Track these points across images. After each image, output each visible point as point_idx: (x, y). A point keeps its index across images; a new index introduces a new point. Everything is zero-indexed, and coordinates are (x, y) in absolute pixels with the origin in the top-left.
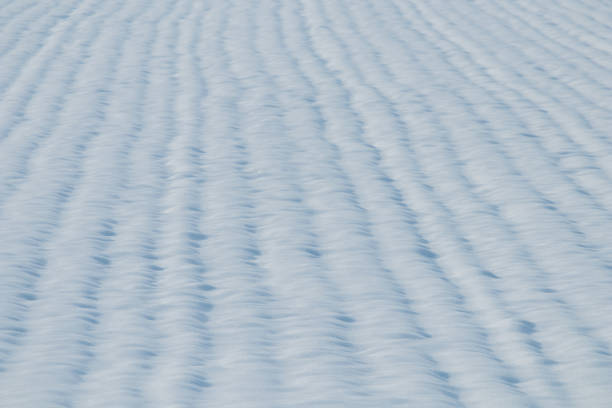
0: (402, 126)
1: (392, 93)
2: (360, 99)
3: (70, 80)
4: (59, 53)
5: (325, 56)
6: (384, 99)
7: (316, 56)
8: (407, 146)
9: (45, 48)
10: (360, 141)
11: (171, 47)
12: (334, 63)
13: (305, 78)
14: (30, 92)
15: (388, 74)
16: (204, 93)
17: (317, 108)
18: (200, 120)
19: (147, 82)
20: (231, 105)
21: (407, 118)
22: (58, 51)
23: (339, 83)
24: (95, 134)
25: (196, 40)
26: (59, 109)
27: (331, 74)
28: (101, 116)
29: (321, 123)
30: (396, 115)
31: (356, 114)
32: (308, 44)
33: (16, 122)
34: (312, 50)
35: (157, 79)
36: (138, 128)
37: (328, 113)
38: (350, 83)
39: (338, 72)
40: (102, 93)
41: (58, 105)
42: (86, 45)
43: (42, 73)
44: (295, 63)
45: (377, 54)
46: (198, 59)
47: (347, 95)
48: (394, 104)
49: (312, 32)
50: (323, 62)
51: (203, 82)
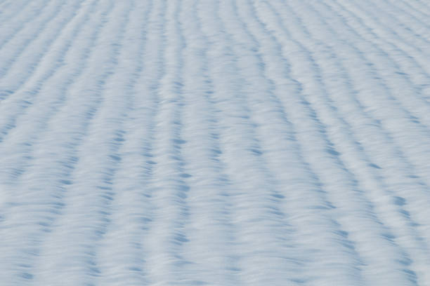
0: (315, 67)
1: (310, 45)
2: (288, 49)
3: (94, 37)
4: (87, 20)
5: (264, 21)
6: (304, 49)
7: (258, 21)
8: (320, 80)
9: (77, 17)
10: (288, 77)
11: (162, 15)
12: (271, 26)
13: (252, 36)
14: (68, 46)
15: (307, 33)
16: (184, 46)
17: (259, 56)
18: (181, 64)
19: (145, 39)
20: (202, 53)
21: (319, 62)
22: (86, 19)
23: (274, 39)
24: (111, 73)
25: (178, 10)
26: (86, 57)
27: (269, 33)
28: (115, 62)
29: (262, 66)
30: (312, 60)
31: (285, 60)
32: (253, 13)
33: (58, 66)
34: (256, 17)
35: (153, 37)
36: (140, 69)
37: (266, 59)
38: (282, 39)
39: (273, 31)
40: (116, 46)
41: (86, 54)
42: (104, 14)
43: (75, 33)
44: (245, 26)
45: (299, 20)
46: (179, 23)
47: (279, 47)
48: (310, 53)
49: (256, 5)
50: (263, 25)
51: (183, 38)
